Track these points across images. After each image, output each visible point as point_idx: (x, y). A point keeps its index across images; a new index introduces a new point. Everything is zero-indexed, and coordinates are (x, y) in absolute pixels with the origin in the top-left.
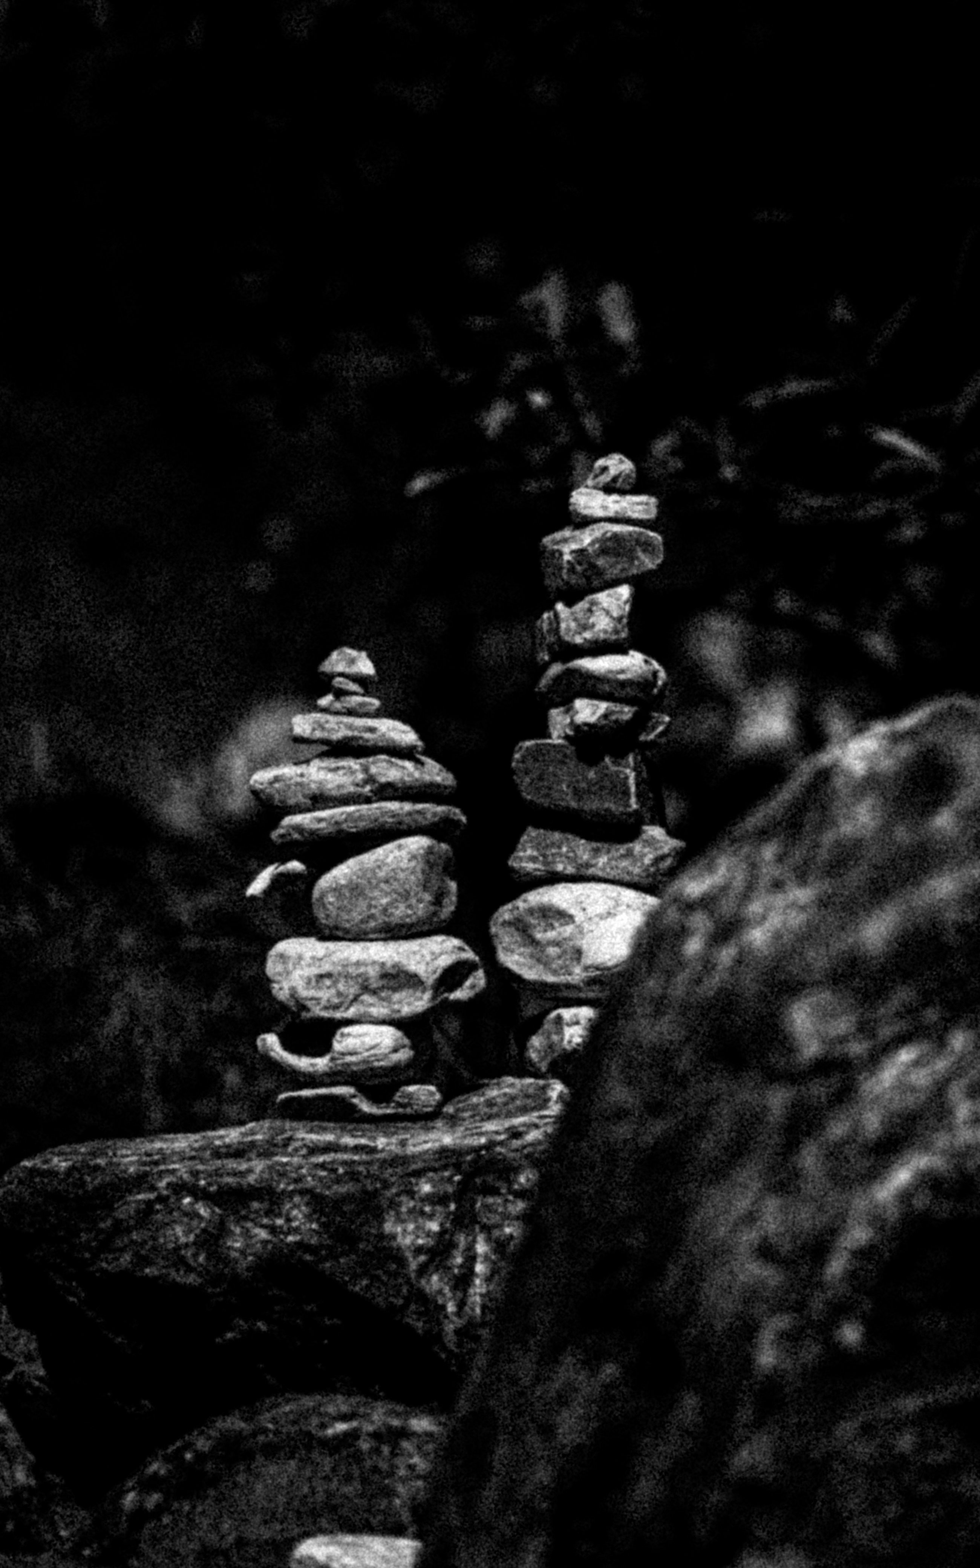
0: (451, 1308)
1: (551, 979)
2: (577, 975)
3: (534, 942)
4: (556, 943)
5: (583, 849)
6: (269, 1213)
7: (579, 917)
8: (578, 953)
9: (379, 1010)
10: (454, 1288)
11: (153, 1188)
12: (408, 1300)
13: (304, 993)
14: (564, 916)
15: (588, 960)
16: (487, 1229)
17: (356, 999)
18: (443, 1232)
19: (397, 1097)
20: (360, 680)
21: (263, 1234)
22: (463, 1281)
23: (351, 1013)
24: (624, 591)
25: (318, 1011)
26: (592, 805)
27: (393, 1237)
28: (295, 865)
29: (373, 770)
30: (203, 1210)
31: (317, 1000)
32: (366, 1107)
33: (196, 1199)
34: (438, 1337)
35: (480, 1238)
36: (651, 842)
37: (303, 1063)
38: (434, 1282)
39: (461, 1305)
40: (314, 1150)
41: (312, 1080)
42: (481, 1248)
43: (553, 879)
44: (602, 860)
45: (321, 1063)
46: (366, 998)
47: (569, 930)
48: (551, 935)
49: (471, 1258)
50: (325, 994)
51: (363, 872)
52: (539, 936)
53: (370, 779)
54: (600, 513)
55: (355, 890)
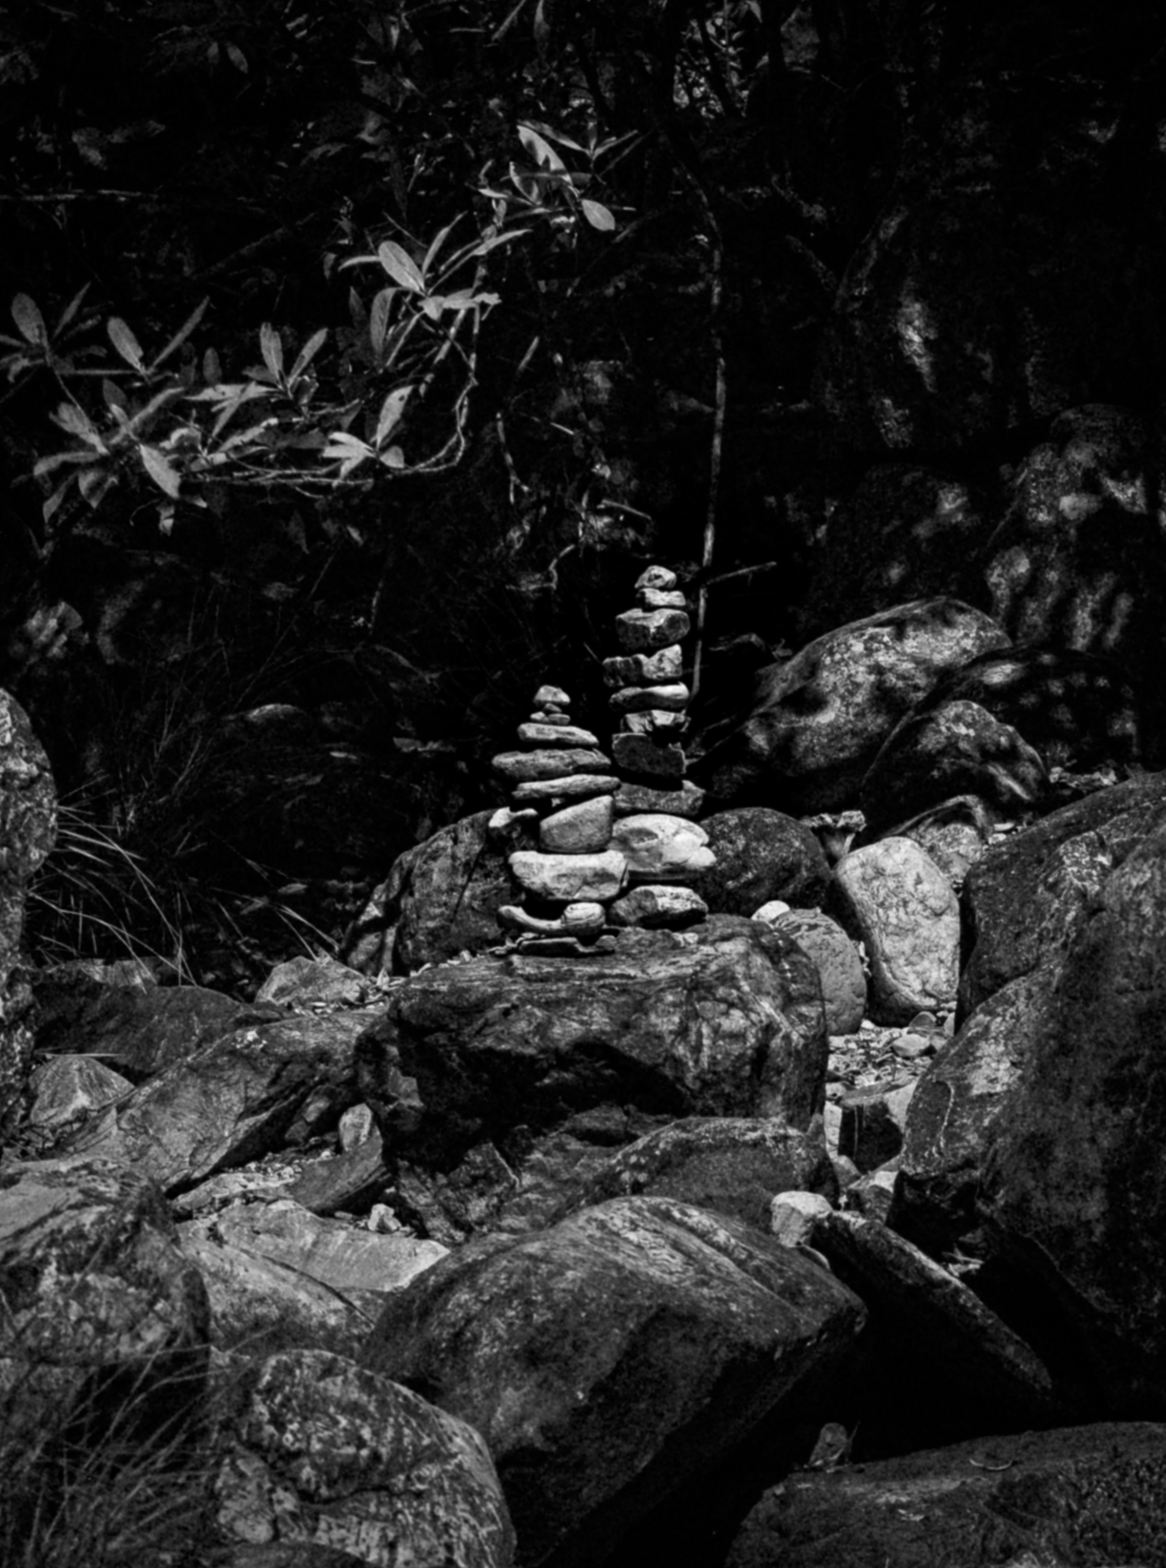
0: (691, 1064)
1: (641, 869)
2: (658, 867)
3: (633, 850)
4: (647, 850)
5: (652, 794)
6: (578, 1013)
7: (661, 835)
8: (661, 855)
9: (593, 894)
10: (692, 1053)
11: (508, 1001)
12: (666, 1059)
13: (551, 885)
14: (650, 834)
15: (664, 860)
16: (708, 1021)
17: (579, 889)
18: (681, 1022)
19: (598, 943)
20: (560, 705)
21: (575, 1025)
22: (697, 1049)
23: (577, 896)
24: (677, 648)
25: (559, 896)
26: (658, 770)
27: (655, 1025)
28: (531, 812)
29: (576, 758)
30: (538, 1012)
31: (558, 890)
32: (581, 949)
33: (533, 1005)
34: (680, 1080)
35: (704, 1025)
36: (688, 791)
37: (543, 924)
38: (681, 1050)
39: (697, 1062)
40: (591, 978)
41: (550, 934)
42: (705, 1030)
43: (635, 812)
44: (662, 801)
45: (556, 924)
46: (586, 888)
47: (654, 842)
48: (642, 845)
49: (700, 1035)
50: (564, 885)
51: (576, 817)
52: (635, 845)
53: (573, 762)
54: (662, 603)
55: (571, 825)
